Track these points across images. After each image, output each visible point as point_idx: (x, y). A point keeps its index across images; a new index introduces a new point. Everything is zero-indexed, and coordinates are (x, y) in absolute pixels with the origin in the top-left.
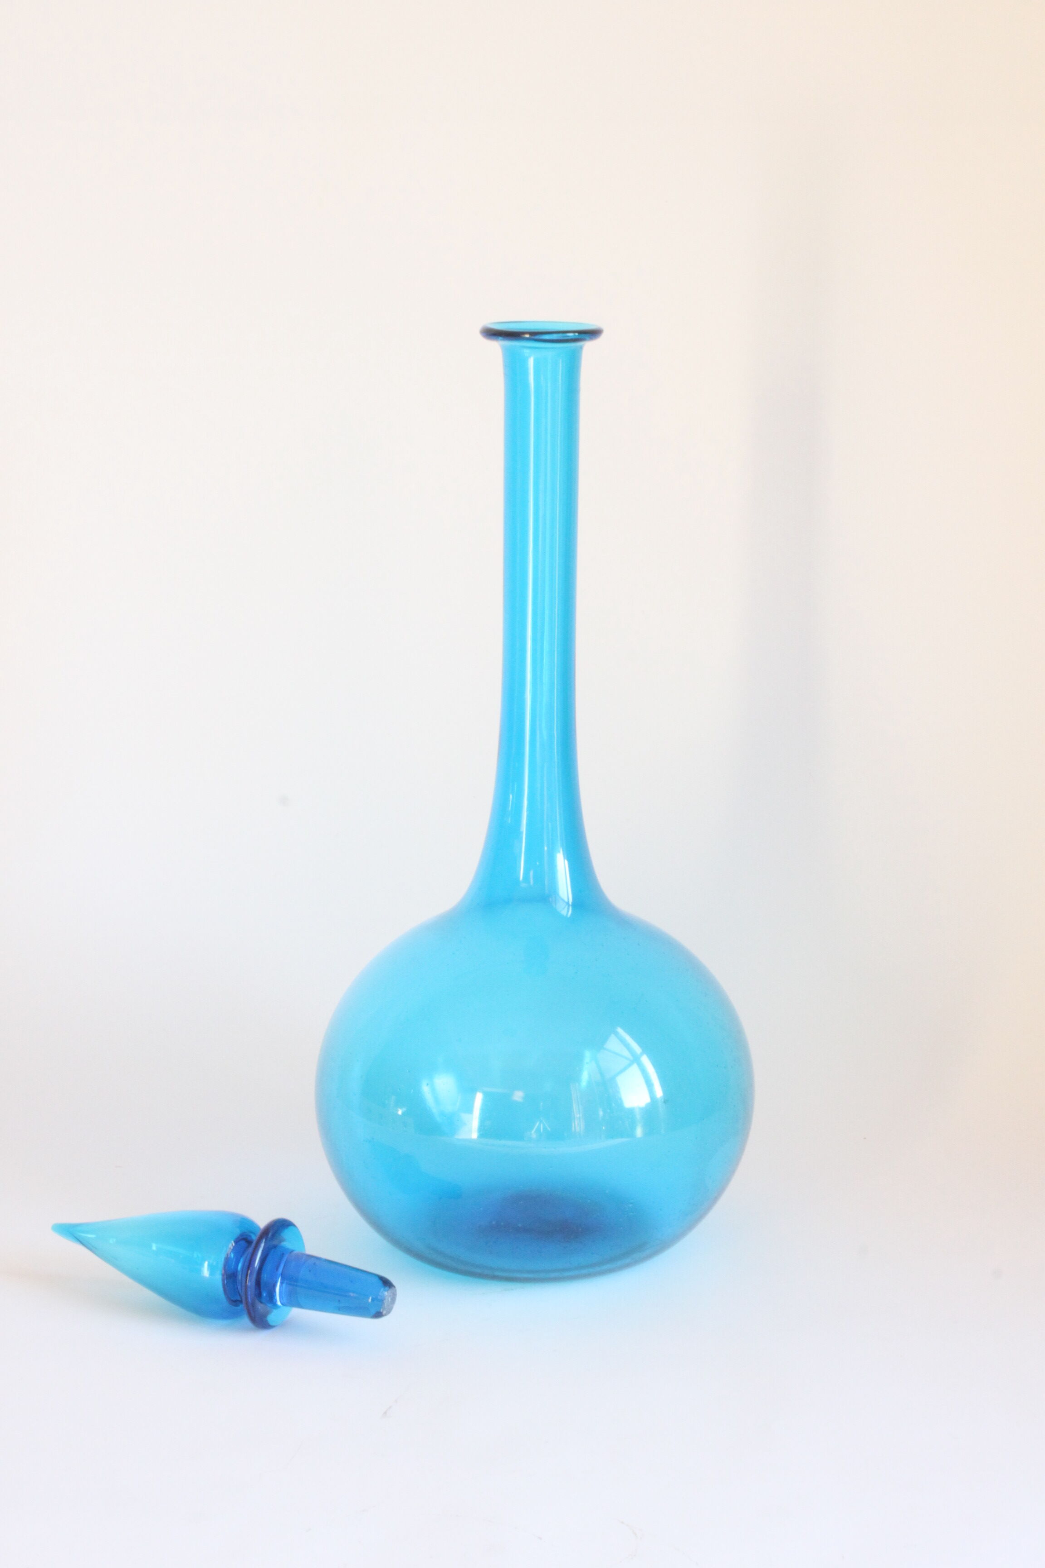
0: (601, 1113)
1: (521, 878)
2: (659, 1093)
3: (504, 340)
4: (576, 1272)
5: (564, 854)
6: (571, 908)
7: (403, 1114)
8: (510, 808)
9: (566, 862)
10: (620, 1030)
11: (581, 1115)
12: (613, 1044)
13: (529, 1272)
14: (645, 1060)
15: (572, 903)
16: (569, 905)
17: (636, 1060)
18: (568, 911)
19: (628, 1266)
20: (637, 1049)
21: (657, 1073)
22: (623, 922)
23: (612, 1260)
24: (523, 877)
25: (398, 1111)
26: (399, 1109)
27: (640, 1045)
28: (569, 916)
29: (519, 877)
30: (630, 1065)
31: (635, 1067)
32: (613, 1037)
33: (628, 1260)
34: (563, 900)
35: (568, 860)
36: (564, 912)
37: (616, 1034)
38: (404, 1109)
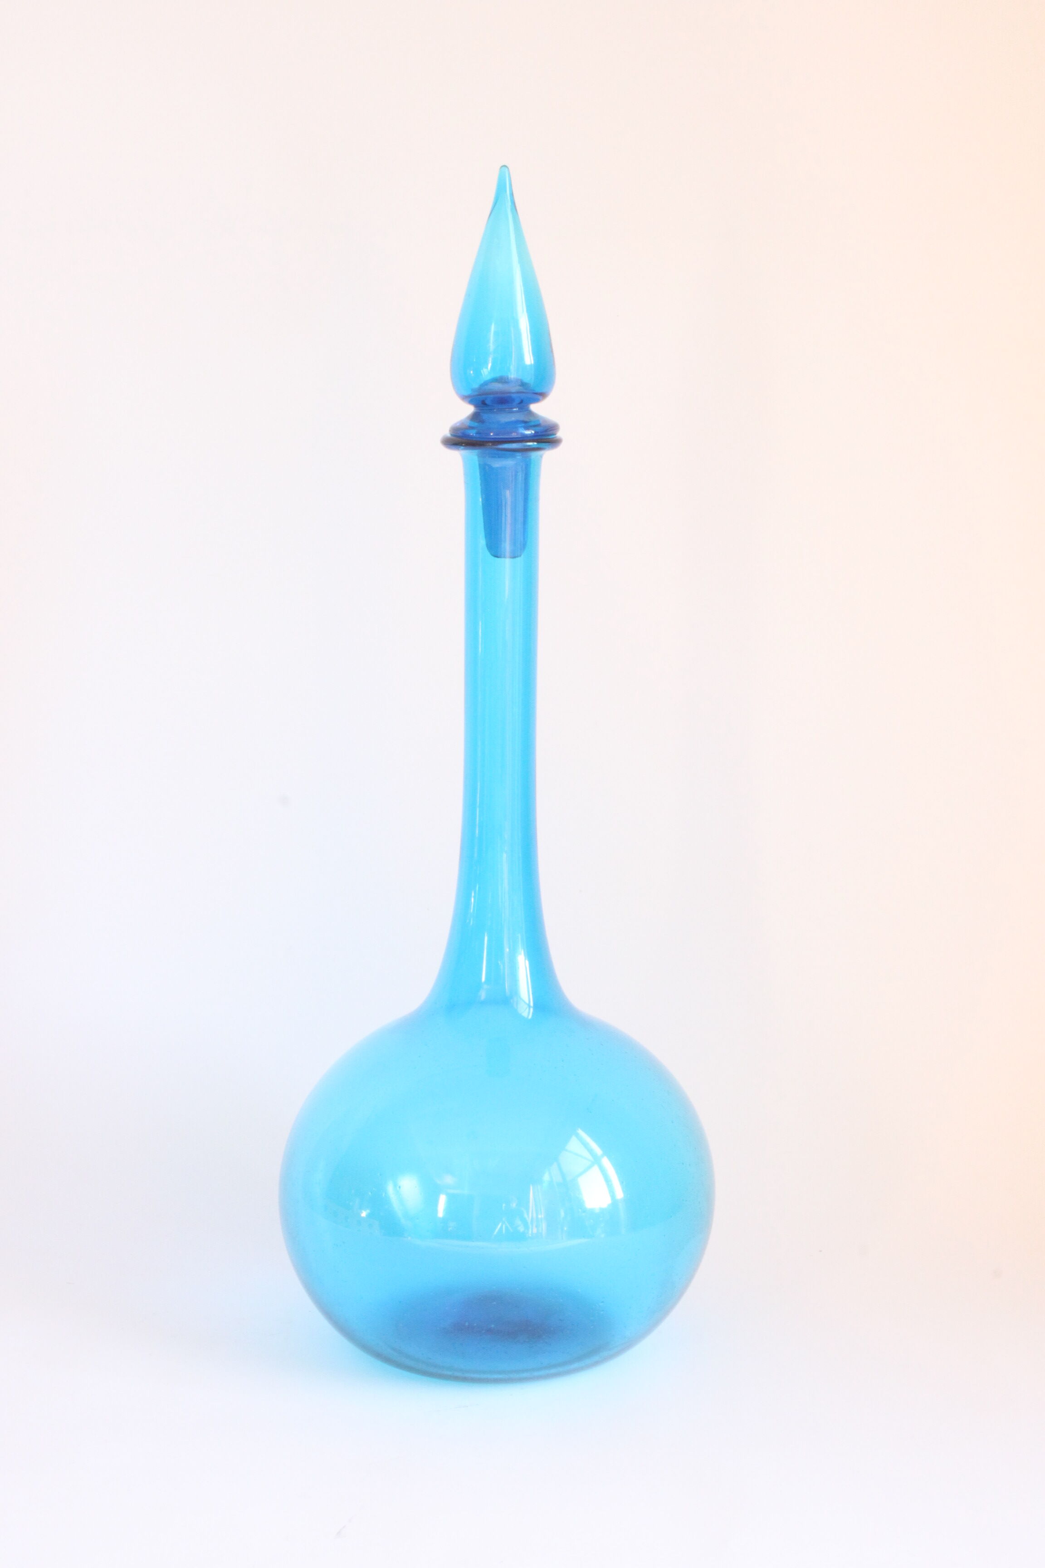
0: (562, 1214)
1: (483, 979)
2: (620, 1194)
3: (464, 449)
4: (547, 1372)
5: (525, 955)
6: (532, 1010)
7: (368, 1216)
8: (472, 911)
9: (527, 962)
10: (580, 1132)
11: (543, 1216)
12: (574, 1145)
13: (499, 1373)
14: (606, 1162)
15: (534, 1004)
16: (529, 1006)
17: (596, 1160)
18: (529, 1012)
19: (597, 1363)
20: (598, 1151)
21: (617, 1173)
22: (584, 1023)
23: (579, 1359)
24: (486, 978)
25: (362, 1213)
26: (363, 1211)
27: (600, 1146)
28: (530, 1017)
29: (481, 978)
30: (589, 1167)
31: (596, 1168)
32: (574, 1138)
33: (596, 1358)
34: (525, 1002)
35: (529, 960)
36: (525, 1014)
37: (577, 1135)
38: (368, 1211)
